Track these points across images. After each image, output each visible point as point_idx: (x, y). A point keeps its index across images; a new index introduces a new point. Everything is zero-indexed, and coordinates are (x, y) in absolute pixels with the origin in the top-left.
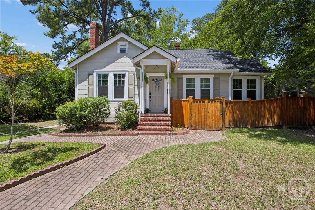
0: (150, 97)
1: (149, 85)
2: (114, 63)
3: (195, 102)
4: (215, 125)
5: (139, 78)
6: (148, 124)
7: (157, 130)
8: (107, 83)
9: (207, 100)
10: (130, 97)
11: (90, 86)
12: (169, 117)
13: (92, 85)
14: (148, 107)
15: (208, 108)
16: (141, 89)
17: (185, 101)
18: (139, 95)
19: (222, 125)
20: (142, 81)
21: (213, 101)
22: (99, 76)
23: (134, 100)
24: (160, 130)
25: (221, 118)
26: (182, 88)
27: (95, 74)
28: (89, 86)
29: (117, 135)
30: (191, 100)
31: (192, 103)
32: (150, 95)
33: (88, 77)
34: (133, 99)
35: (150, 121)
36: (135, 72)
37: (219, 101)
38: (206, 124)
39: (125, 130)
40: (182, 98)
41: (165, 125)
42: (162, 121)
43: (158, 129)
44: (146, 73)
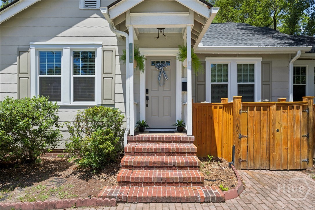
0: (147, 98)
1: (145, 72)
2: (73, 28)
3: (249, 108)
4: (292, 158)
5: (123, 58)
6: (145, 165)
7: (169, 183)
8: (58, 70)
9: (274, 104)
10: (105, 99)
11: (23, 75)
12: (191, 142)
13: (27, 73)
14: (143, 118)
15: (277, 121)
16: (127, 81)
17: (218, 106)
18: (124, 93)
19: (306, 159)
20: (131, 62)
21: (289, 107)
22: (43, 55)
23: (114, 105)
24: (177, 183)
25: (305, 143)
26: (204, 81)
27: (33, 51)
28: (21, 76)
29: (57, 206)
30: (239, 105)
31: (241, 111)
32: (148, 95)
33: (18, 57)
34: (112, 102)
35: (150, 153)
36: (117, 48)
37: (301, 107)
38: (271, 157)
39: (90, 178)
40: (204, 100)
41: (187, 167)
42: (178, 153)
43: (170, 181)
44: (140, 50)
